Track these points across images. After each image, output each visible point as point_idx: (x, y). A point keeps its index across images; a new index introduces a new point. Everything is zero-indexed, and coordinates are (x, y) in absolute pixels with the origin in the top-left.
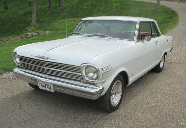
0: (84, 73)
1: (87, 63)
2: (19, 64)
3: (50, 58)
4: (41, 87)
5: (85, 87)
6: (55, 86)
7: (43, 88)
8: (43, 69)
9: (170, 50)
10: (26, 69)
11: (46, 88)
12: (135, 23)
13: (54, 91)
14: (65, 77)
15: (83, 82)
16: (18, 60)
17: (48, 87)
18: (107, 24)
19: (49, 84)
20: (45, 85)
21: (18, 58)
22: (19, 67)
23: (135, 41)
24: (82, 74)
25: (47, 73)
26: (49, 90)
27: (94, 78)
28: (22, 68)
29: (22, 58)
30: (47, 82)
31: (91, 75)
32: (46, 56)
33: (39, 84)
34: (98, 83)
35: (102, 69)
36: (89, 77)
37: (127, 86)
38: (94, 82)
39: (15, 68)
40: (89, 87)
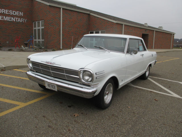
0: (81, 76)
1: (84, 68)
2: (31, 68)
3: (56, 64)
4: (47, 87)
5: (82, 88)
6: (58, 86)
7: (49, 88)
8: (50, 72)
9: (154, 63)
10: (37, 72)
11: (51, 88)
12: (125, 39)
13: (58, 90)
14: (67, 79)
15: (81, 84)
16: (31, 65)
17: (53, 87)
18: (104, 40)
19: (54, 85)
20: (50, 85)
21: (31, 63)
22: (31, 70)
23: (125, 53)
24: (80, 77)
25: (53, 76)
26: (54, 89)
27: (89, 80)
28: (34, 71)
29: (34, 63)
30: (52, 83)
31: (87, 78)
32: (53, 62)
33: (46, 85)
34: (92, 85)
35: (96, 73)
36: (85, 80)
37: (118, 89)
38: (89, 84)
39: (29, 71)
40: (85, 88)
